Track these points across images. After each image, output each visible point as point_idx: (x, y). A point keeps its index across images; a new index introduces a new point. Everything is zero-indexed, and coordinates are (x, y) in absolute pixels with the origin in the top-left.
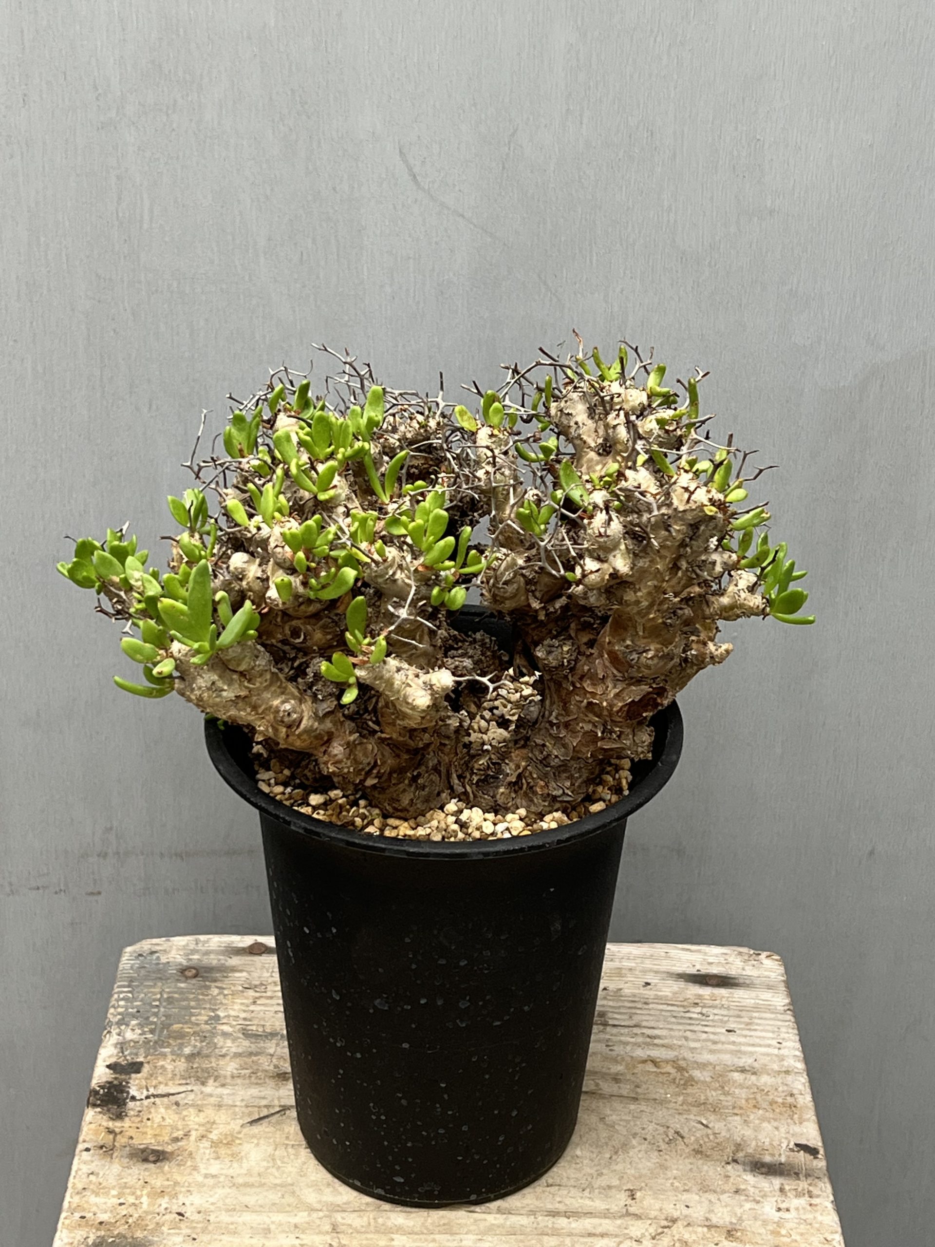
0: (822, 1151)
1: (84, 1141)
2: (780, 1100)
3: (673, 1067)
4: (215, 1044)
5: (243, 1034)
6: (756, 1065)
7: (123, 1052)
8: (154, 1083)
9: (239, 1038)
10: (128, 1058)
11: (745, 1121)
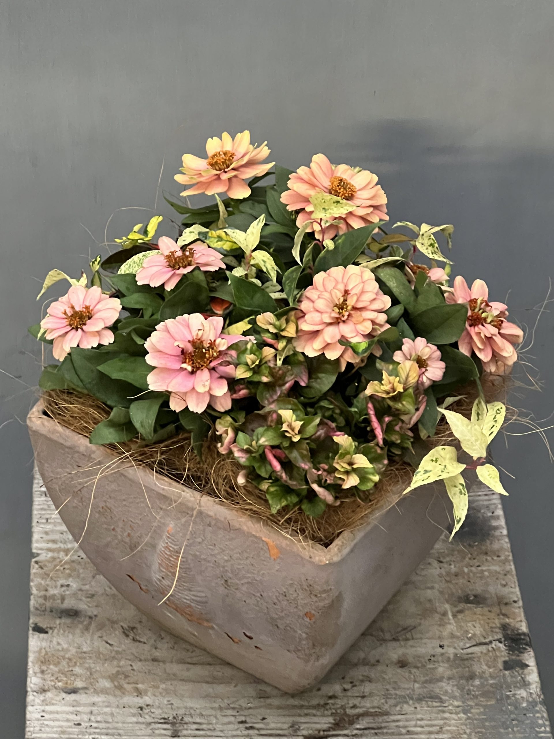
0: (30, 629)
1: (519, 607)
2: (52, 667)
3: (124, 689)
4: (458, 688)
5: (441, 699)
6: (64, 695)
7: (522, 678)
8: (491, 654)
9: (443, 695)
10: (516, 673)
11: (79, 648)
